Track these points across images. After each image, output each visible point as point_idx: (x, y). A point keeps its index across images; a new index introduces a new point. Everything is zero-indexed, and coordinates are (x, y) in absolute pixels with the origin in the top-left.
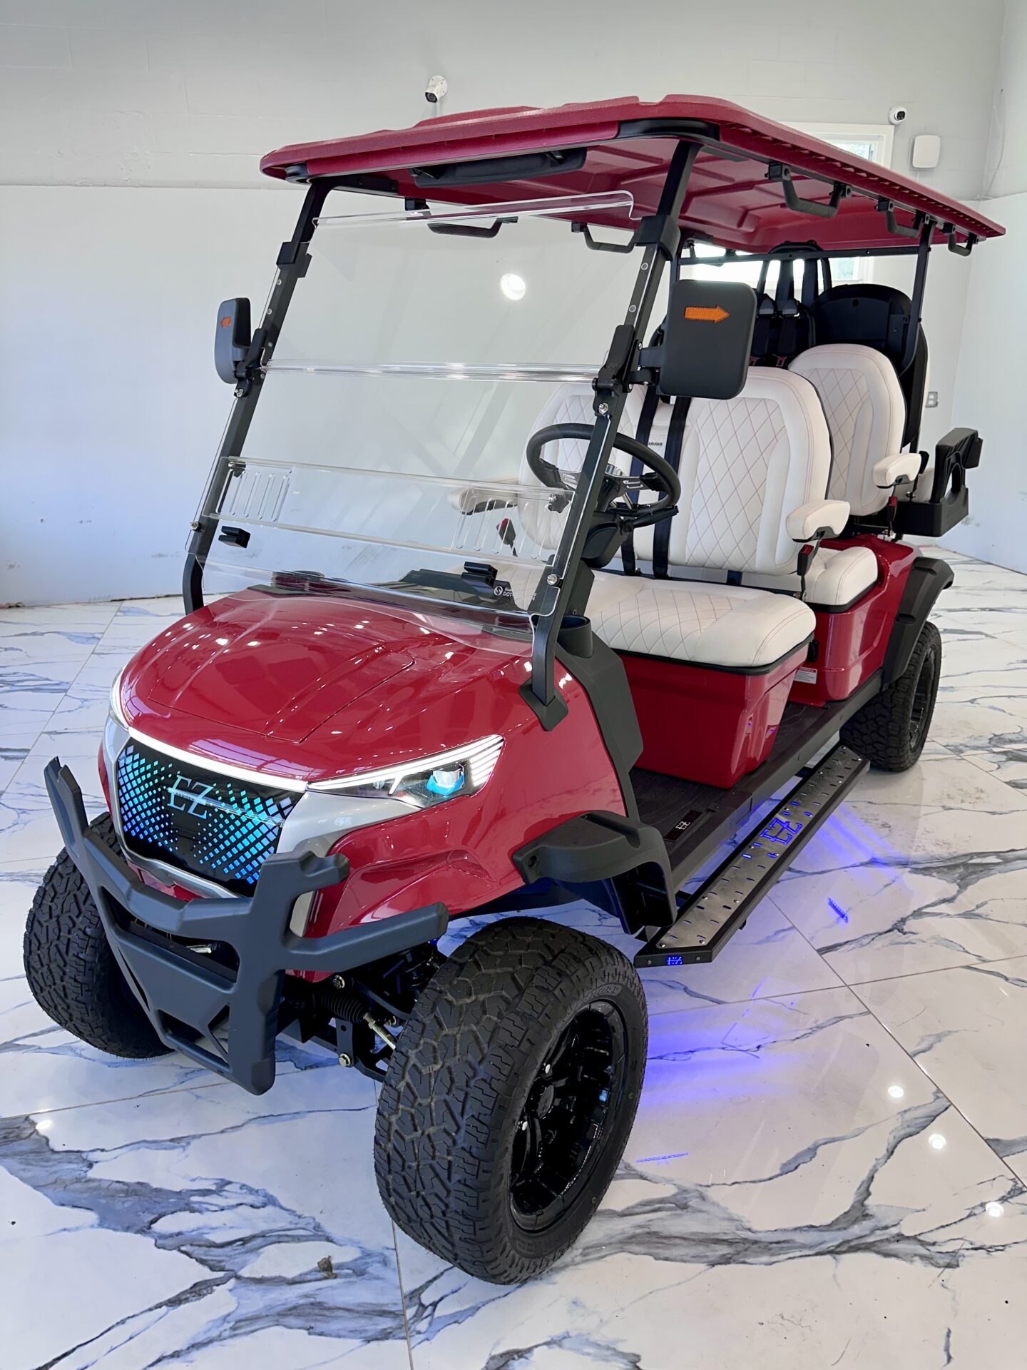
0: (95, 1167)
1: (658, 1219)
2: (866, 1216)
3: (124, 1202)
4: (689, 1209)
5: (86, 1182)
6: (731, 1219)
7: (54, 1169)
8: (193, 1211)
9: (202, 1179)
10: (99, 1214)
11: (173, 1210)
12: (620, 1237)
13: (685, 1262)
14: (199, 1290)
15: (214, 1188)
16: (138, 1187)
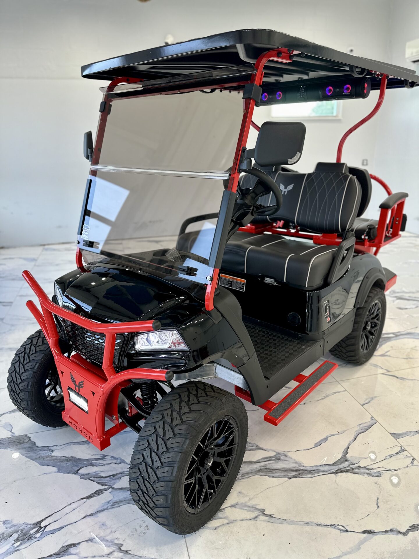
0: (54, 452)
1: (269, 464)
2: (347, 460)
3: (66, 464)
4: (281, 460)
5: (51, 457)
6: (296, 463)
7: (39, 453)
8: (93, 466)
9: (96, 455)
10: (57, 468)
11: (86, 465)
12: (255, 470)
13: (280, 478)
14: (98, 493)
15: (101, 458)
16: (71, 458)
